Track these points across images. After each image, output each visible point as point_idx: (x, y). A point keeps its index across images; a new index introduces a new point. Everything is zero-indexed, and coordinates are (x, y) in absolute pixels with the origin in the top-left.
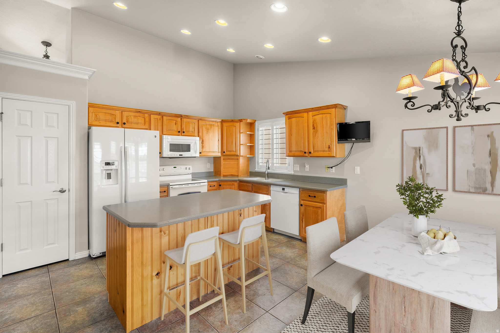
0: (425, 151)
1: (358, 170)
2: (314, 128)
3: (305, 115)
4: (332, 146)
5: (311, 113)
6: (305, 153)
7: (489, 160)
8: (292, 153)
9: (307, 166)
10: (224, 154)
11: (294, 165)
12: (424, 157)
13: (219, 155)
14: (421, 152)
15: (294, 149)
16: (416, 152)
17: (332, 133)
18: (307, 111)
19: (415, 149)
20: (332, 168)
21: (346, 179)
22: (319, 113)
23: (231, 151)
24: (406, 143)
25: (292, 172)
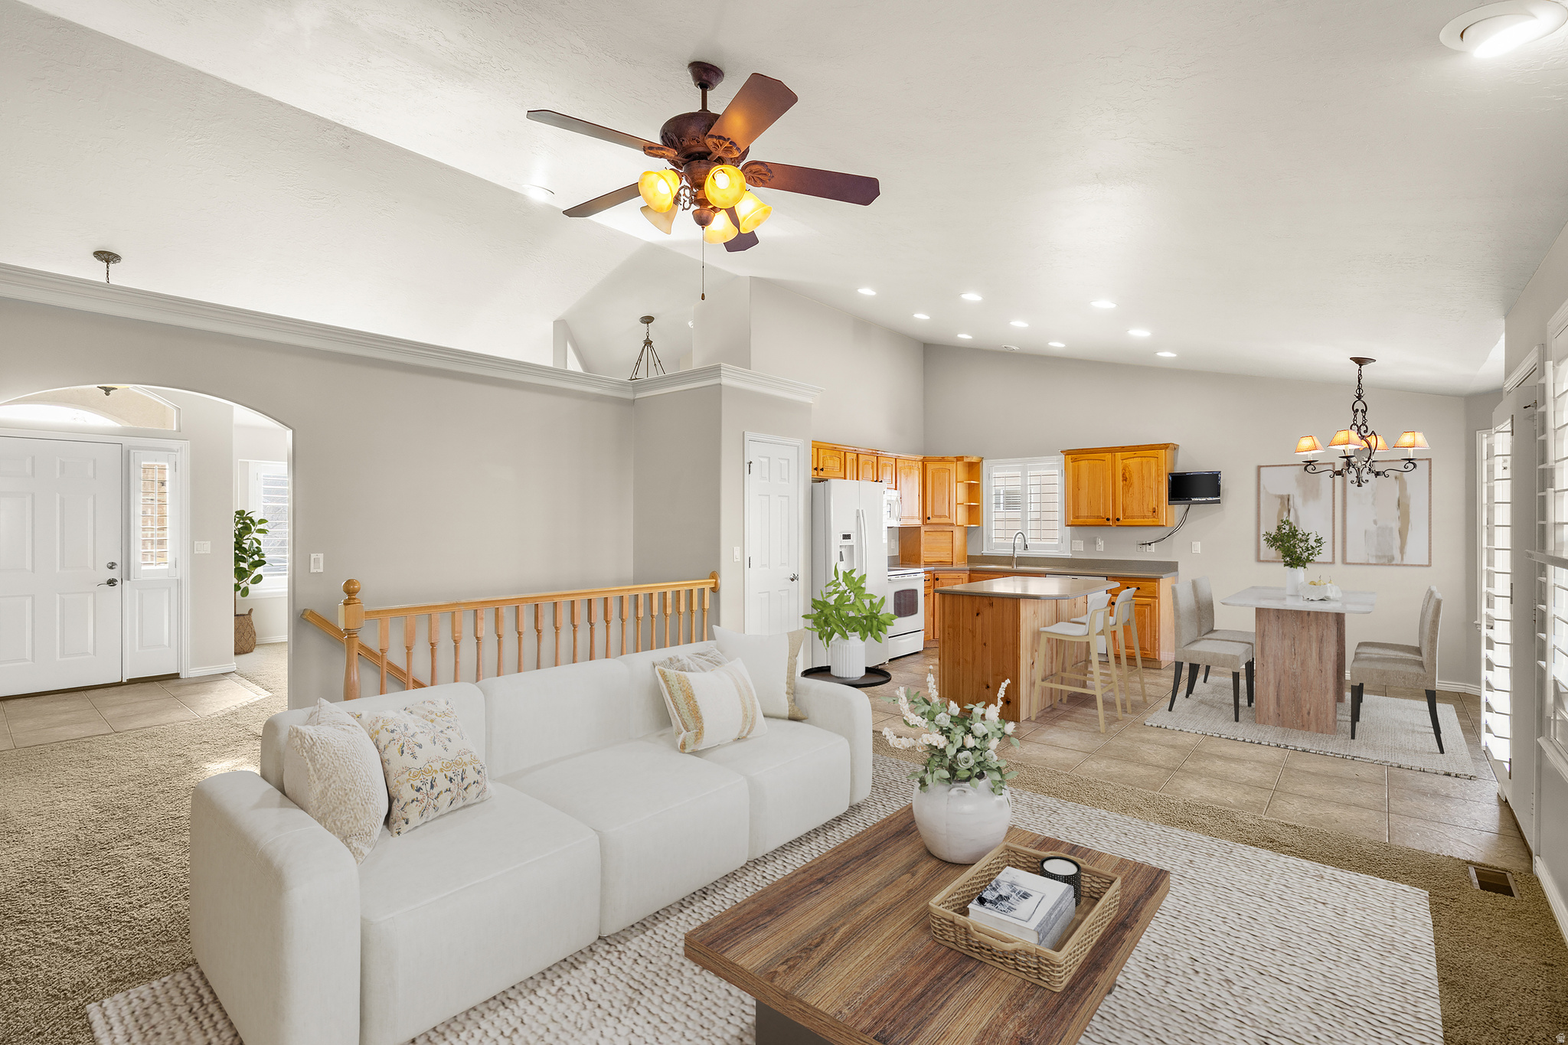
0: (1297, 501)
1: (1197, 547)
2: (1125, 479)
3: (1108, 456)
4: (1160, 510)
5: (1119, 455)
6: (1108, 519)
7: (1397, 513)
8: (1080, 520)
9: (1101, 542)
10: (928, 521)
11: (1073, 541)
12: (1295, 510)
13: (918, 522)
14: (1291, 502)
15: (1084, 512)
16: (1282, 503)
17: (1160, 488)
18: (1112, 450)
19: (1282, 497)
20: (1150, 544)
21: (1177, 562)
22: (1135, 456)
23: (940, 517)
24: (1264, 488)
25: (1068, 554)
